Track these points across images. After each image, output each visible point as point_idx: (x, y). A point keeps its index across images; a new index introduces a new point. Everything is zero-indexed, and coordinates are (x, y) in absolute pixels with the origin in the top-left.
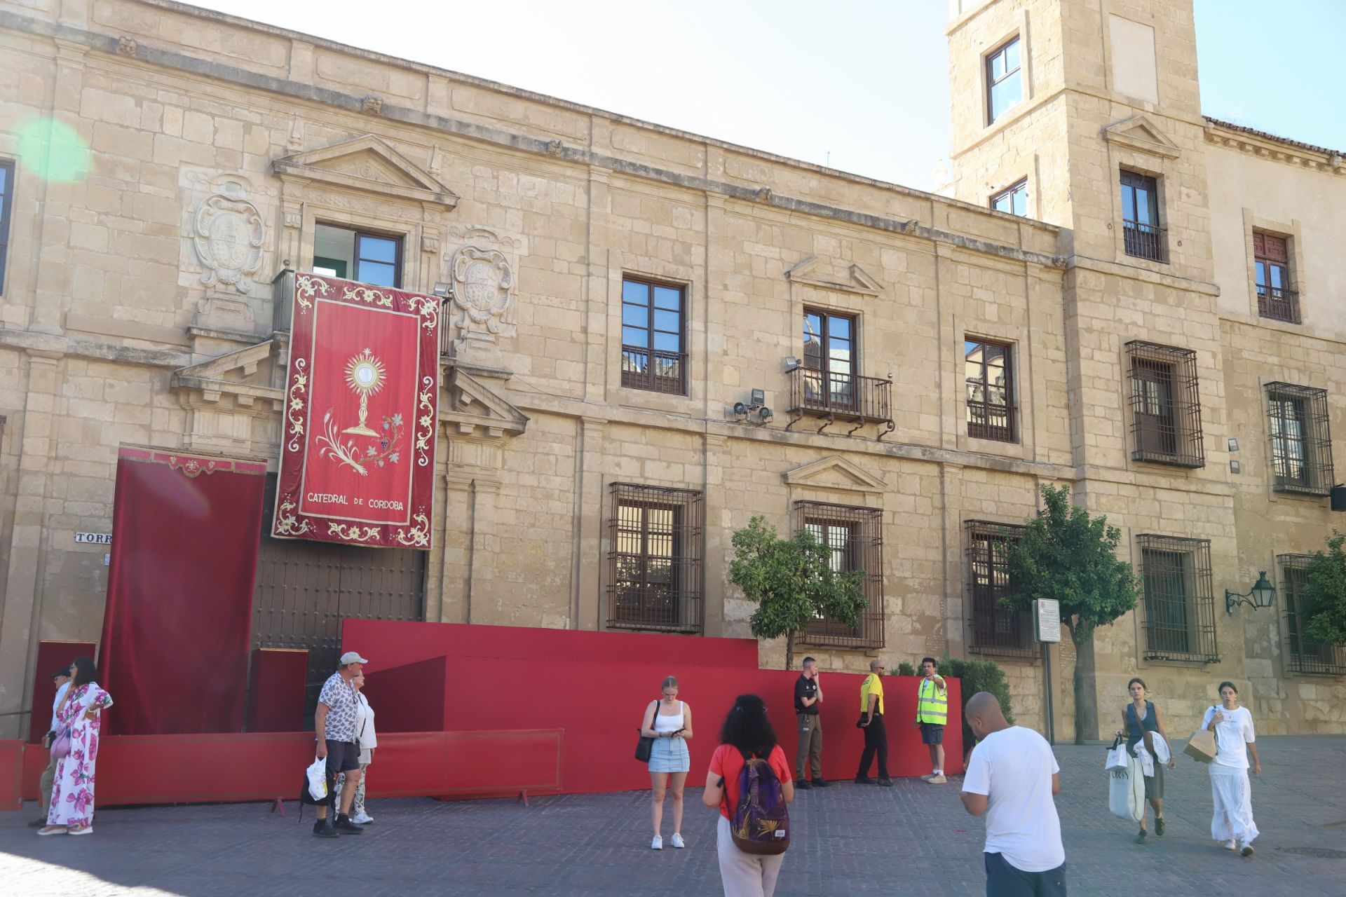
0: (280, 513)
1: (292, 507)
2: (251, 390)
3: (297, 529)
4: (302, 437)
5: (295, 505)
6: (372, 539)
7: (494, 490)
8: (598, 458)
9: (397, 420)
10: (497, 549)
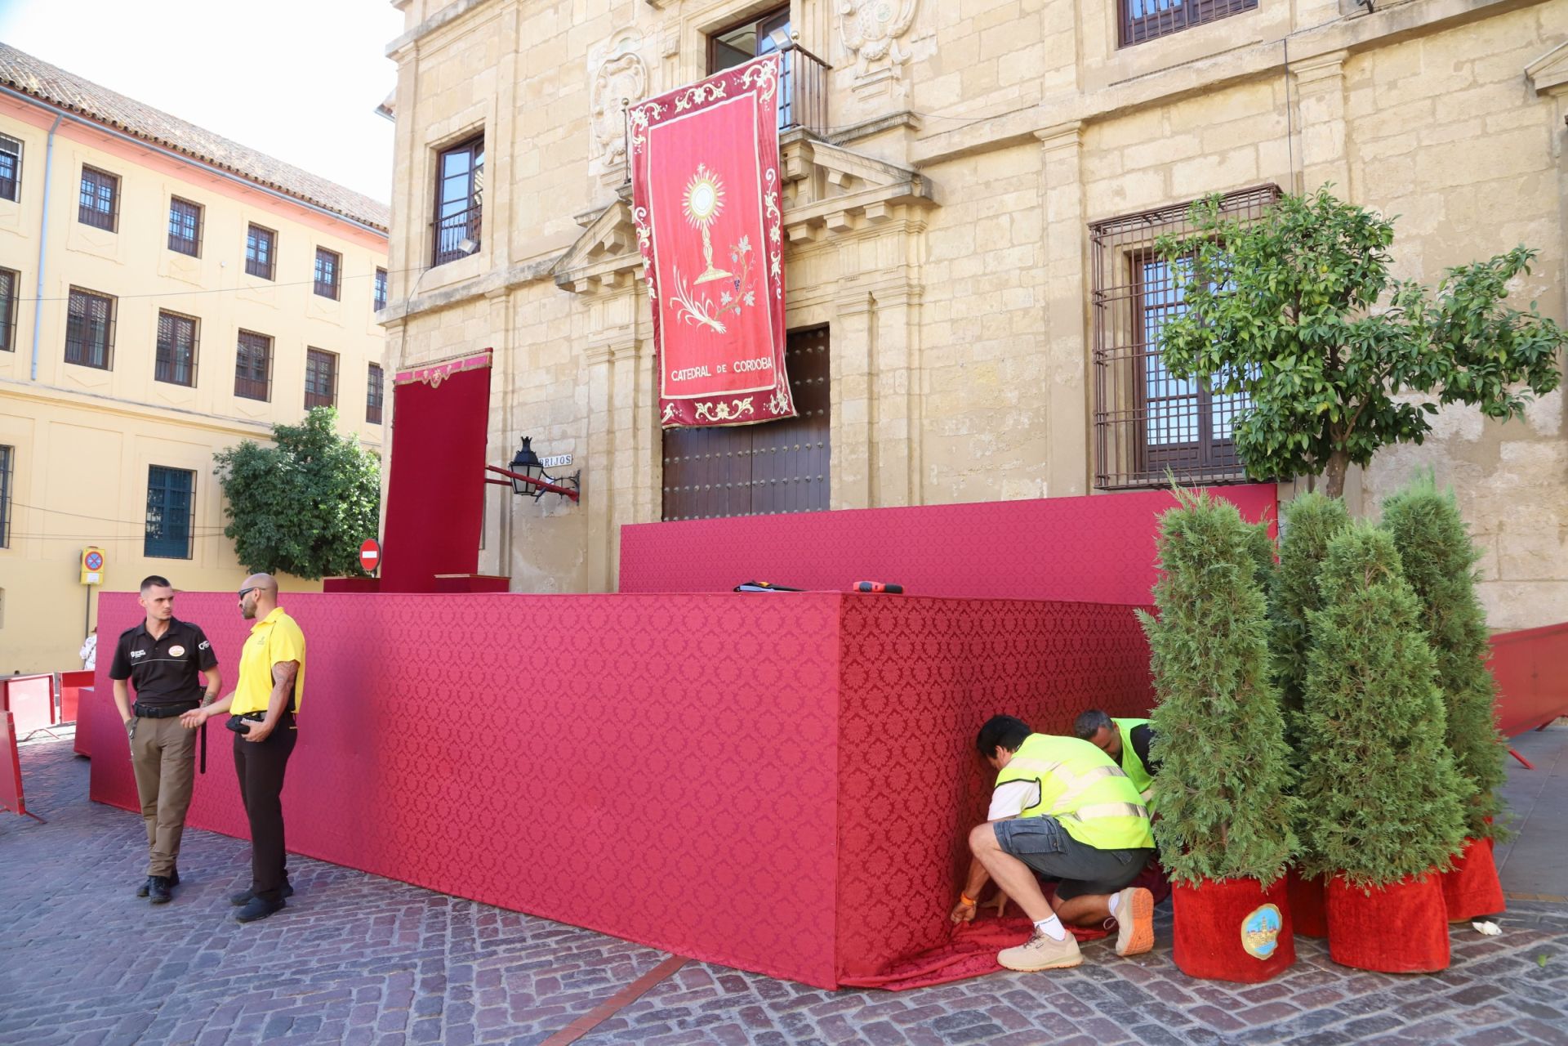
3: (664, 417)
6: (745, 413)
7: (904, 299)
8: (1074, 191)
9: (744, 245)
10: (926, 390)
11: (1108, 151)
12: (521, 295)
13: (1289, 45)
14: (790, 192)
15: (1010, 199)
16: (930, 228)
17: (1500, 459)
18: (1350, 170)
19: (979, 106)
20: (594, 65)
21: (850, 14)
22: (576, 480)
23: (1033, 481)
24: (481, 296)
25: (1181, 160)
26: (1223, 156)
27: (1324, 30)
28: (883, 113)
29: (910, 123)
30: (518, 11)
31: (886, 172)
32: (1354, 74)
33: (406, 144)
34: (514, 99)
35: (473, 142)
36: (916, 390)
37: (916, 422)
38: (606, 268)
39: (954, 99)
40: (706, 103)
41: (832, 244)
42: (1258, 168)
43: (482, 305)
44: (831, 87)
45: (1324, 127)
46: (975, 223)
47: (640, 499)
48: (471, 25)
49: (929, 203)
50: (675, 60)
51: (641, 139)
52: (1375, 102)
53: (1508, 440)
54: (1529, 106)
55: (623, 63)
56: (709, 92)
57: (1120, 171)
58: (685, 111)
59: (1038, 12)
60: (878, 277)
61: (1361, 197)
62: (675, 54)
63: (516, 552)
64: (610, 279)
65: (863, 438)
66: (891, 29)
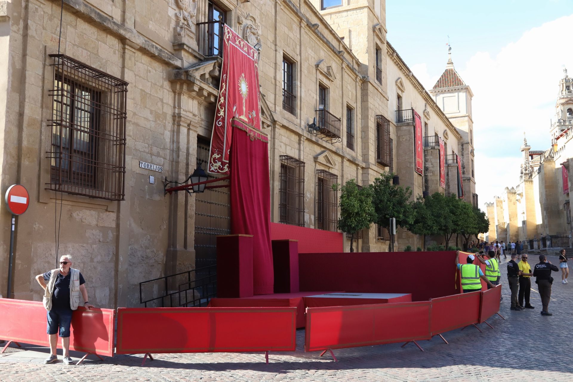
0: (212, 159)
1: (219, 156)
2: (209, 88)
3: (222, 169)
4: (224, 119)
5: (220, 156)
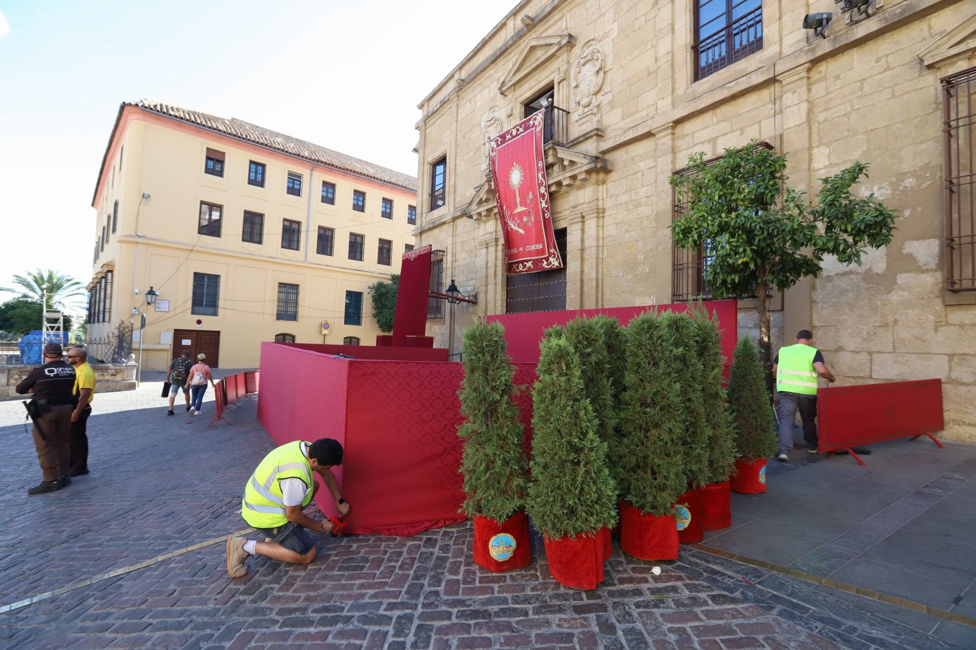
6: (529, 268)
7: (595, 215)
8: (669, 158)
9: (531, 196)
10: (605, 256)
11: (687, 135)
12: (459, 221)
13: (777, 66)
14: (550, 171)
15: (642, 165)
16: (608, 181)
17: (896, 284)
18: (810, 129)
19: (630, 122)
20: (483, 124)
21: (576, 87)
22: (476, 296)
23: (650, 297)
24: (444, 223)
25: (722, 135)
26: (742, 131)
27: (796, 54)
28: (587, 131)
29: (599, 133)
30: (457, 105)
31: (585, 157)
32: (814, 75)
33: (422, 162)
34: (456, 141)
35: (442, 161)
36: (601, 256)
37: (600, 270)
38: (483, 209)
39: (619, 120)
40: (517, 135)
41: (567, 192)
42: (760, 134)
43: (445, 226)
44: (569, 122)
45: (796, 107)
46: (627, 177)
47: (497, 305)
48: (442, 112)
49: (606, 170)
50: (511, 117)
51: (494, 153)
52: (826, 89)
53: (902, 272)
54: (923, 76)
55: (492, 122)
56: (518, 130)
57: (691, 145)
58: (510, 139)
59: (656, 71)
60: (585, 206)
61: (817, 142)
62: (511, 115)
63: (456, 325)
64: (484, 214)
65: (578, 278)
66: (593, 90)
